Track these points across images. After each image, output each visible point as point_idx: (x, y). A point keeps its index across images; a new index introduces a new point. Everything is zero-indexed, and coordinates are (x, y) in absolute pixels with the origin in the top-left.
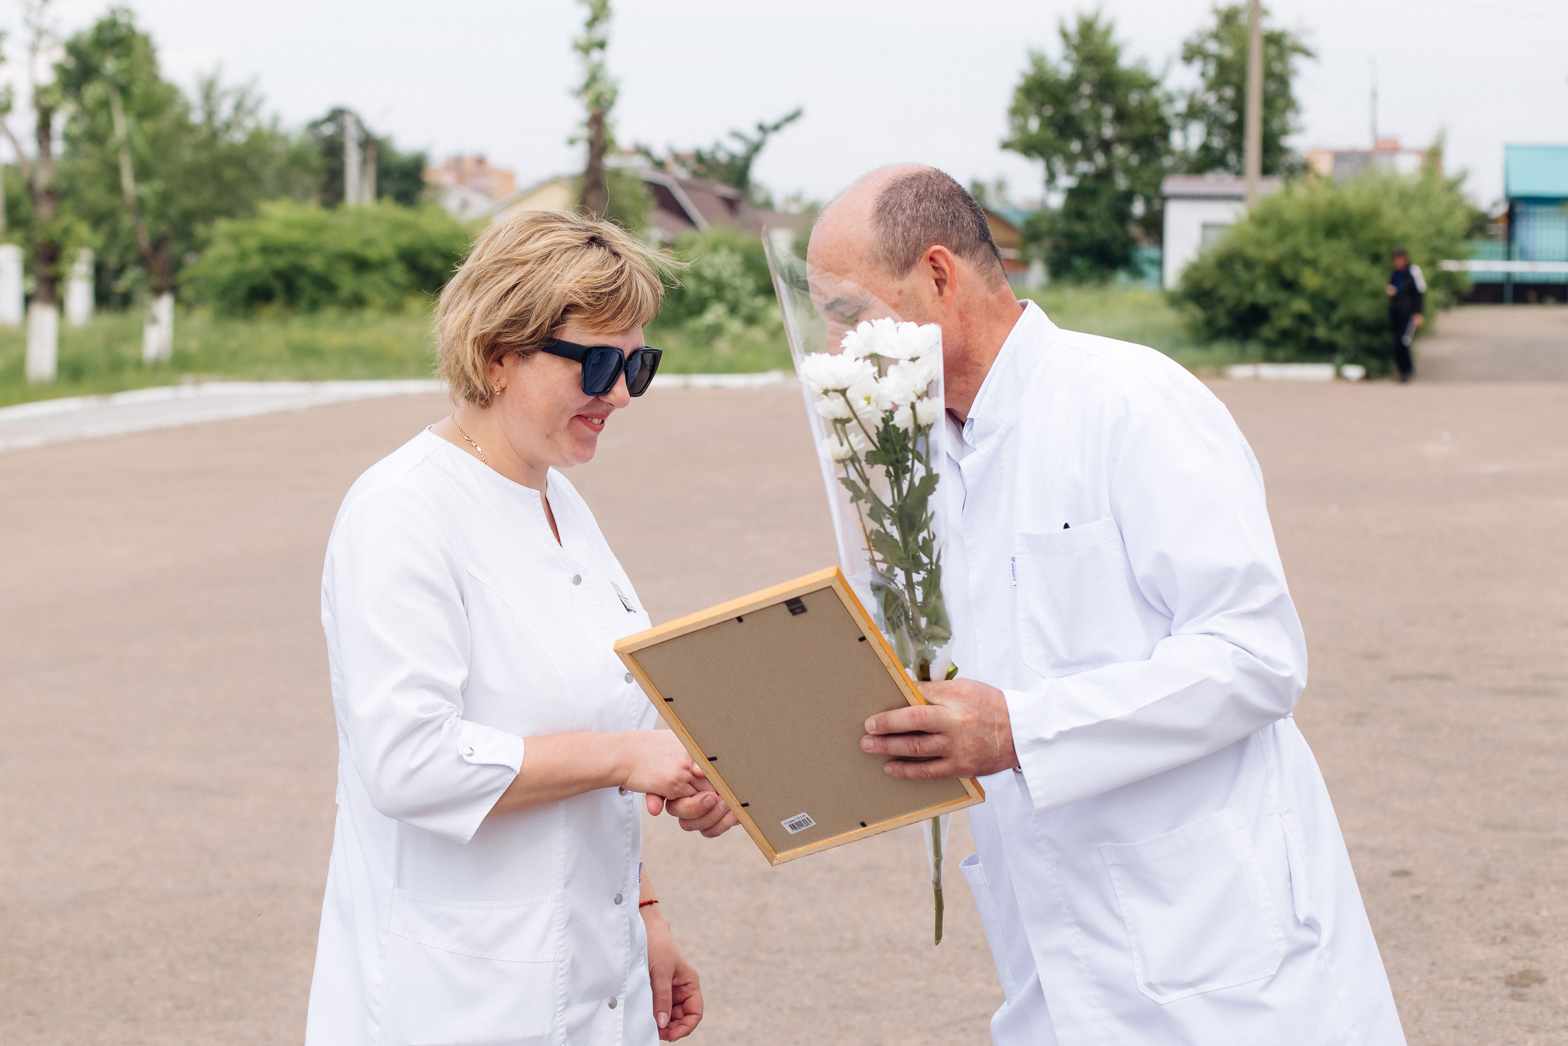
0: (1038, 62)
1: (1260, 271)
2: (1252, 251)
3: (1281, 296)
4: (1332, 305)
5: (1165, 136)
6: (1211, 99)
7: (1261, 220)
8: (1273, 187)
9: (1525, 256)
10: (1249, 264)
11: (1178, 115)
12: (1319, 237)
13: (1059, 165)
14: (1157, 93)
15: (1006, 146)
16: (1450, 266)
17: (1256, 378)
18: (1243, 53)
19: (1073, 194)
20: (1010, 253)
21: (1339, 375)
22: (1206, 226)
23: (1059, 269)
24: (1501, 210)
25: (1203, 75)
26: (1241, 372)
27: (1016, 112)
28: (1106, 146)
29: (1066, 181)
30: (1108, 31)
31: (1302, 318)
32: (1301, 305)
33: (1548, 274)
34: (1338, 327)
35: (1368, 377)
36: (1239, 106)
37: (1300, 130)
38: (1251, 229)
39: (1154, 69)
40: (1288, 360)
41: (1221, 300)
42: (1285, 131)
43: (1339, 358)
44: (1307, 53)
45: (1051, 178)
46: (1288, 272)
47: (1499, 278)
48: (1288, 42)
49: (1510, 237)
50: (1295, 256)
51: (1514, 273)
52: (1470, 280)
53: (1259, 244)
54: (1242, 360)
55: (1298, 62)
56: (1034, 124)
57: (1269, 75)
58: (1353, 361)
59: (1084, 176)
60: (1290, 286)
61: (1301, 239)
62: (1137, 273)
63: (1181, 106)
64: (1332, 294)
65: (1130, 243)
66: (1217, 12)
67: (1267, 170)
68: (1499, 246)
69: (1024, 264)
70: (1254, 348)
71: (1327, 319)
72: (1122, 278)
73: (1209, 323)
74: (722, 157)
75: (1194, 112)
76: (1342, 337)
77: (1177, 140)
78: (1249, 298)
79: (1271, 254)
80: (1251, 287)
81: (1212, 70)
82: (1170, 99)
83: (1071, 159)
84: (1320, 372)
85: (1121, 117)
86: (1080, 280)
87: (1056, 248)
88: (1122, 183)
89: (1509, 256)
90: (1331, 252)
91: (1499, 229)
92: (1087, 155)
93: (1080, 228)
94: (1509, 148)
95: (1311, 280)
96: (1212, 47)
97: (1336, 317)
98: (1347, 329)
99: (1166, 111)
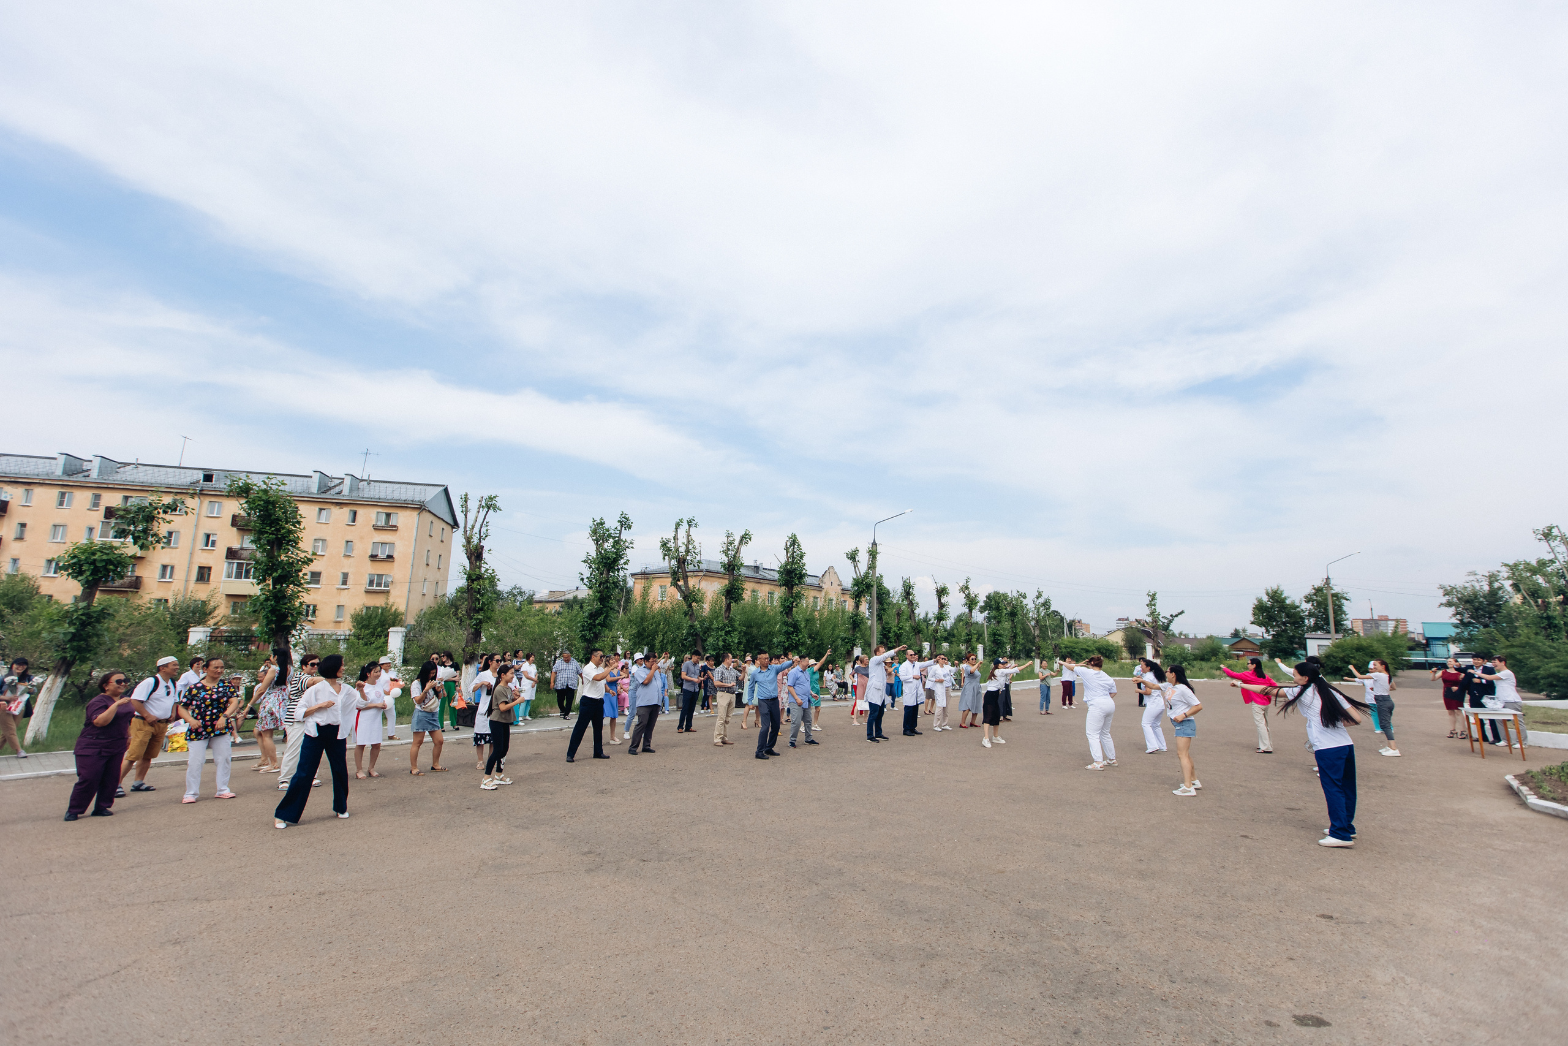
0: (1260, 601)
5: (1303, 622)
6: (1315, 612)
7: (1336, 646)
8: (1340, 636)
11: (1306, 616)
13: (1269, 628)
14: (1299, 610)
15: (1253, 623)
18: (1326, 599)
19: (1274, 635)
22: (1320, 646)
24: (1423, 641)
25: (1313, 605)
27: (1255, 615)
28: (1284, 624)
29: (1273, 632)
30: (1281, 594)
36: (1326, 613)
37: (1348, 619)
38: (1334, 648)
39: (1297, 603)
42: (1343, 620)
44: (1346, 599)
45: (1268, 631)
47: (1423, 662)
48: (1340, 595)
49: (1426, 650)
52: (1413, 662)
53: (1337, 652)
55: (1345, 601)
56: (1260, 618)
57: (1334, 605)
59: (1278, 631)
61: (1348, 652)
63: (1307, 613)
65: (1296, 648)
66: (1314, 588)
67: (1337, 631)
68: (1422, 652)
75: (1311, 615)
77: (1306, 622)
82: (1304, 612)
83: (1273, 627)
85: (1288, 616)
87: (1272, 648)
88: (1291, 634)
89: (1424, 655)
91: (1422, 647)
92: (1277, 625)
93: (1278, 645)
94: (1424, 623)
96: (1314, 598)
99: (1302, 614)
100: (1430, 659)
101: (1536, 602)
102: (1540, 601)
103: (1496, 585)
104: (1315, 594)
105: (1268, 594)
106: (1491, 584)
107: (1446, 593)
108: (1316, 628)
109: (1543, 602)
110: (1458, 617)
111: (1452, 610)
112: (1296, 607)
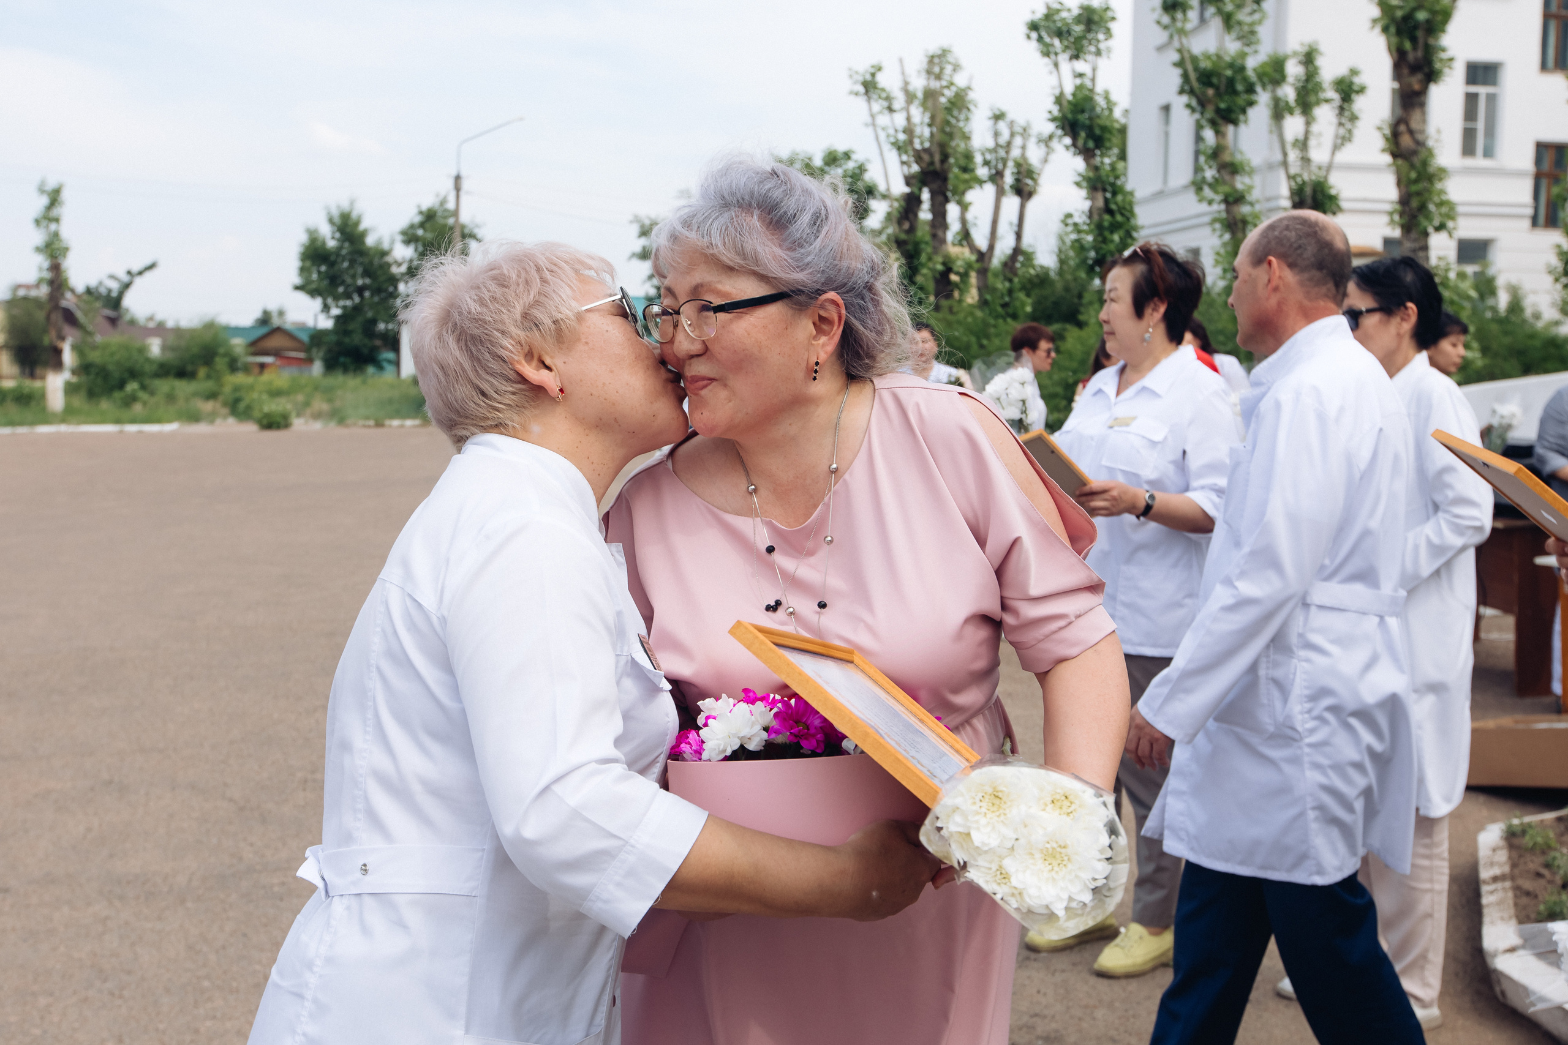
0: (314, 236)
5: (395, 286)
11: (401, 273)
13: (330, 301)
14: (388, 259)
15: (297, 288)
19: (338, 319)
20: (301, 355)
23: (331, 365)
25: (416, 250)
27: (303, 270)
28: (360, 290)
29: (336, 311)
30: (357, 223)
39: (386, 246)
45: (326, 308)
56: (315, 276)
59: (344, 308)
62: (380, 367)
63: (403, 269)
65: (374, 350)
69: (310, 361)
72: (371, 370)
74: (103, 291)
81: (420, 247)
82: (399, 265)
83: (337, 298)
85: (367, 273)
86: (346, 370)
87: (330, 351)
88: (370, 314)
92: (347, 296)
93: (347, 340)
96: (420, 232)
99: (395, 270)
104: (422, 225)
105: (331, 221)
112: (384, 253)
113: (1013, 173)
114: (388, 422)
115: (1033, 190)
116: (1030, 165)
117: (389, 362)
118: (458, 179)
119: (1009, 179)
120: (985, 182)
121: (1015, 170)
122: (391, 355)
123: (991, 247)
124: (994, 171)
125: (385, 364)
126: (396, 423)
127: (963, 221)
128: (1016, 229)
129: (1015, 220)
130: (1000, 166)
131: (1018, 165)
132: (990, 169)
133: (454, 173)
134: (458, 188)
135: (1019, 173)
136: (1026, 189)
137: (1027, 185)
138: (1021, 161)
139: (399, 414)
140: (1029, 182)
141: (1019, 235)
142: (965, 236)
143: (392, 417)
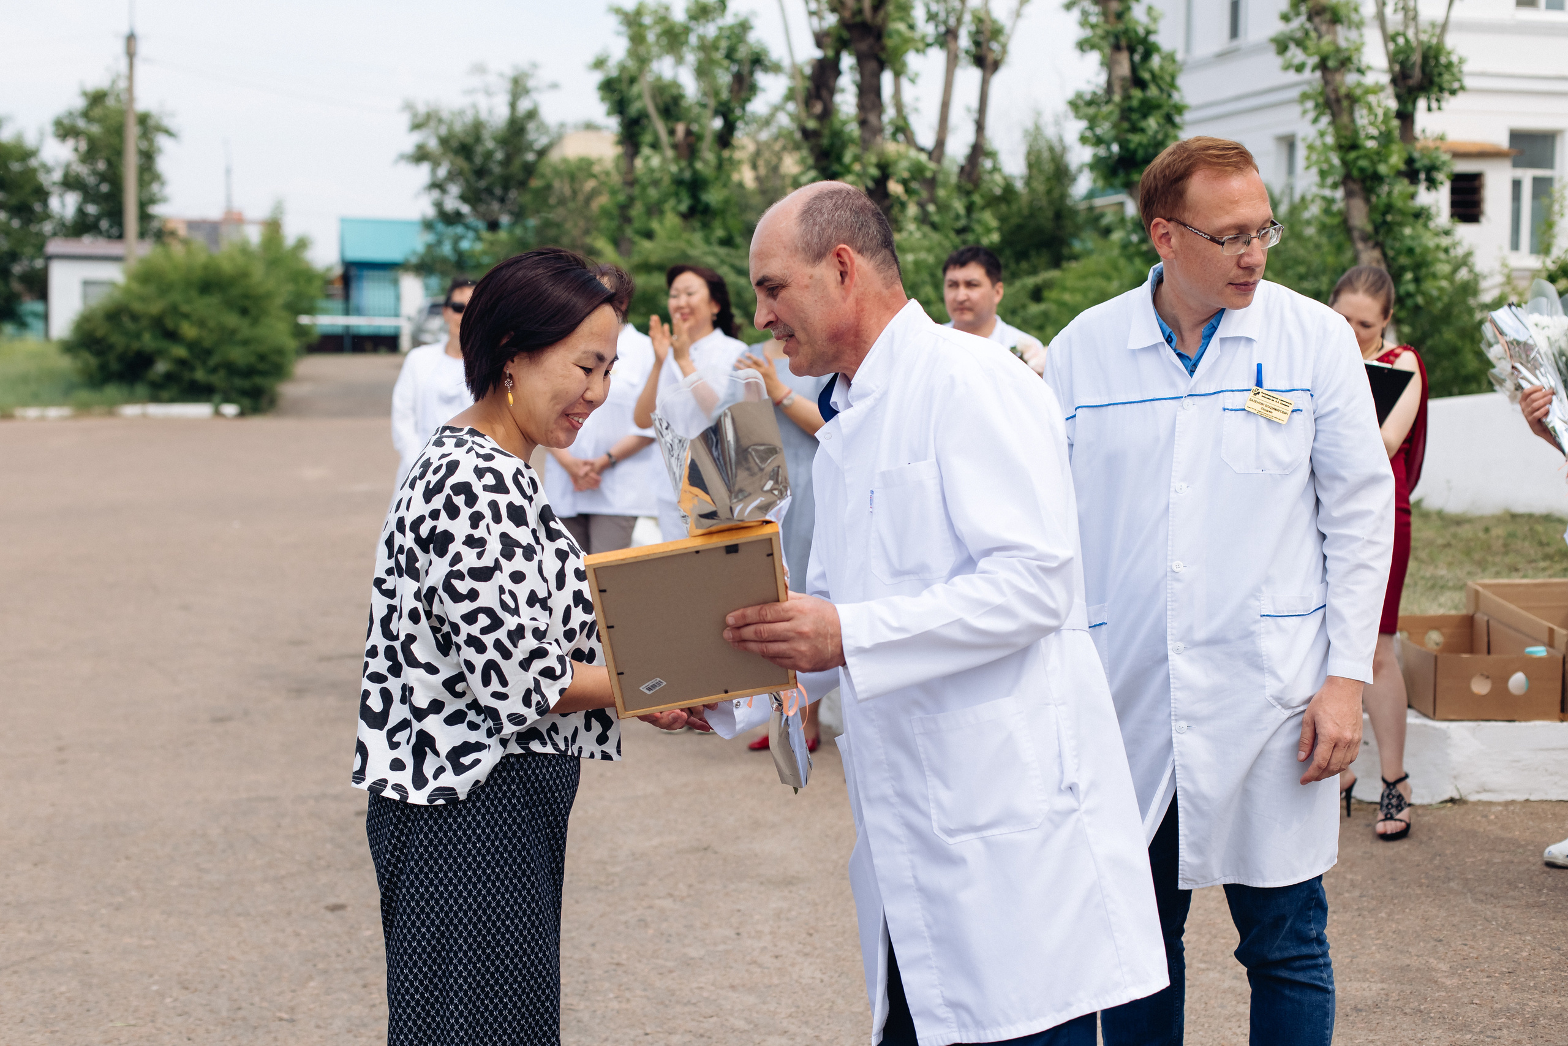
1: (145, 323)
2: (137, 306)
3: (163, 344)
4: (208, 352)
5: (45, 203)
6: (83, 170)
8: (151, 248)
9: (359, 312)
10: (135, 317)
11: (54, 183)
12: (194, 293)
14: (33, 163)
16: (304, 320)
17: (144, 416)
18: (116, 131)
21: (218, 413)
22: (87, 283)
24: (338, 271)
25: (76, 150)
26: (131, 410)
31: (182, 363)
32: (180, 352)
33: (380, 327)
34: (214, 370)
35: (242, 414)
36: (113, 178)
37: (164, 200)
38: (135, 287)
39: (30, 140)
40: (172, 400)
41: (111, 347)
42: (152, 201)
43: (217, 398)
44: (168, 132)
46: (170, 324)
47: (339, 331)
48: (151, 122)
49: (347, 297)
50: (174, 310)
51: (353, 326)
52: (317, 332)
53: (143, 299)
54: (132, 400)
55: (162, 141)
57: (138, 150)
58: (228, 400)
60: (172, 336)
61: (176, 297)
62: (22, 325)
63: (57, 176)
64: (207, 343)
65: (14, 299)
66: (85, 94)
67: (142, 235)
68: (338, 304)
70: (141, 390)
71: (204, 363)
72: (8, 329)
73: (103, 367)
75: (70, 183)
76: (217, 379)
77: (54, 203)
78: (136, 345)
79: (156, 308)
80: (138, 336)
81: (83, 146)
82: (48, 170)
84: (200, 410)
89: (347, 312)
90: (206, 306)
91: (338, 288)
94: (344, 221)
95: (189, 331)
96: (81, 124)
97: (213, 361)
98: (222, 373)
99: (44, 179)
100: (360, 323)
101: (672, 132)
102: (680, 129)
103: (524, 105)
104: (86, 114)
106: (513, 105)
107: (416, 126)
108: (82, 227)
109: (689, 133)
110: (436, 194)
111: (423, 173)
112: (26, 155)
113: (970, 32)
114: (19, 412)
115: (999, 58)
116: (994, 22)
117: (36, 315)
118: (131, 39)
119: (964, 41)
120: (929, 45)
121: (973, 28)
122: (38, 307)
123: (940, 143)
124: (942, 29)
125: (30, 320)
126: (32, 412)
127: (899, 106)
128: (975, 116)
129: (975, 103)
130: (952, 22)
131: (979, 20)
132: (937, 26)
133: (125, 30)
134: (131, 54)
135: (978, 32)
136: (990, 57)
137: (990, 50)
138: (982, 15)
139: (36, 400)
140: (995, 46)
141: (980, 126)
142: (902, 129)
143: (26, 404)
